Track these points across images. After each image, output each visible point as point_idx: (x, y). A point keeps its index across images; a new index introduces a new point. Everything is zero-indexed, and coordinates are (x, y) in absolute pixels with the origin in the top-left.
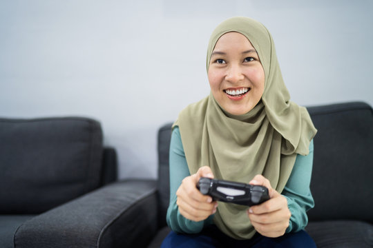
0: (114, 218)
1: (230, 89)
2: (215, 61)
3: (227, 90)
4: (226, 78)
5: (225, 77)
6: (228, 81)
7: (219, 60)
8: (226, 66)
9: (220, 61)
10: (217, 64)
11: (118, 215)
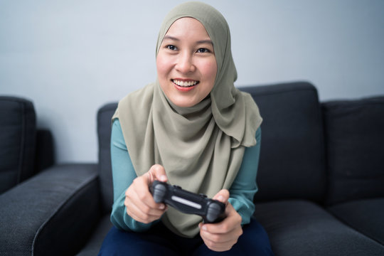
0: (52, 215)
1: (178, 79)
2: (167, 47)
3: (176, 79)
4: (176, 67)
5: (175, 65)
6: (178, 70)
7: (170, 46)
8: (177, 54)
9: (172, 47)
10: (168, 50)
11: (56, 210)
